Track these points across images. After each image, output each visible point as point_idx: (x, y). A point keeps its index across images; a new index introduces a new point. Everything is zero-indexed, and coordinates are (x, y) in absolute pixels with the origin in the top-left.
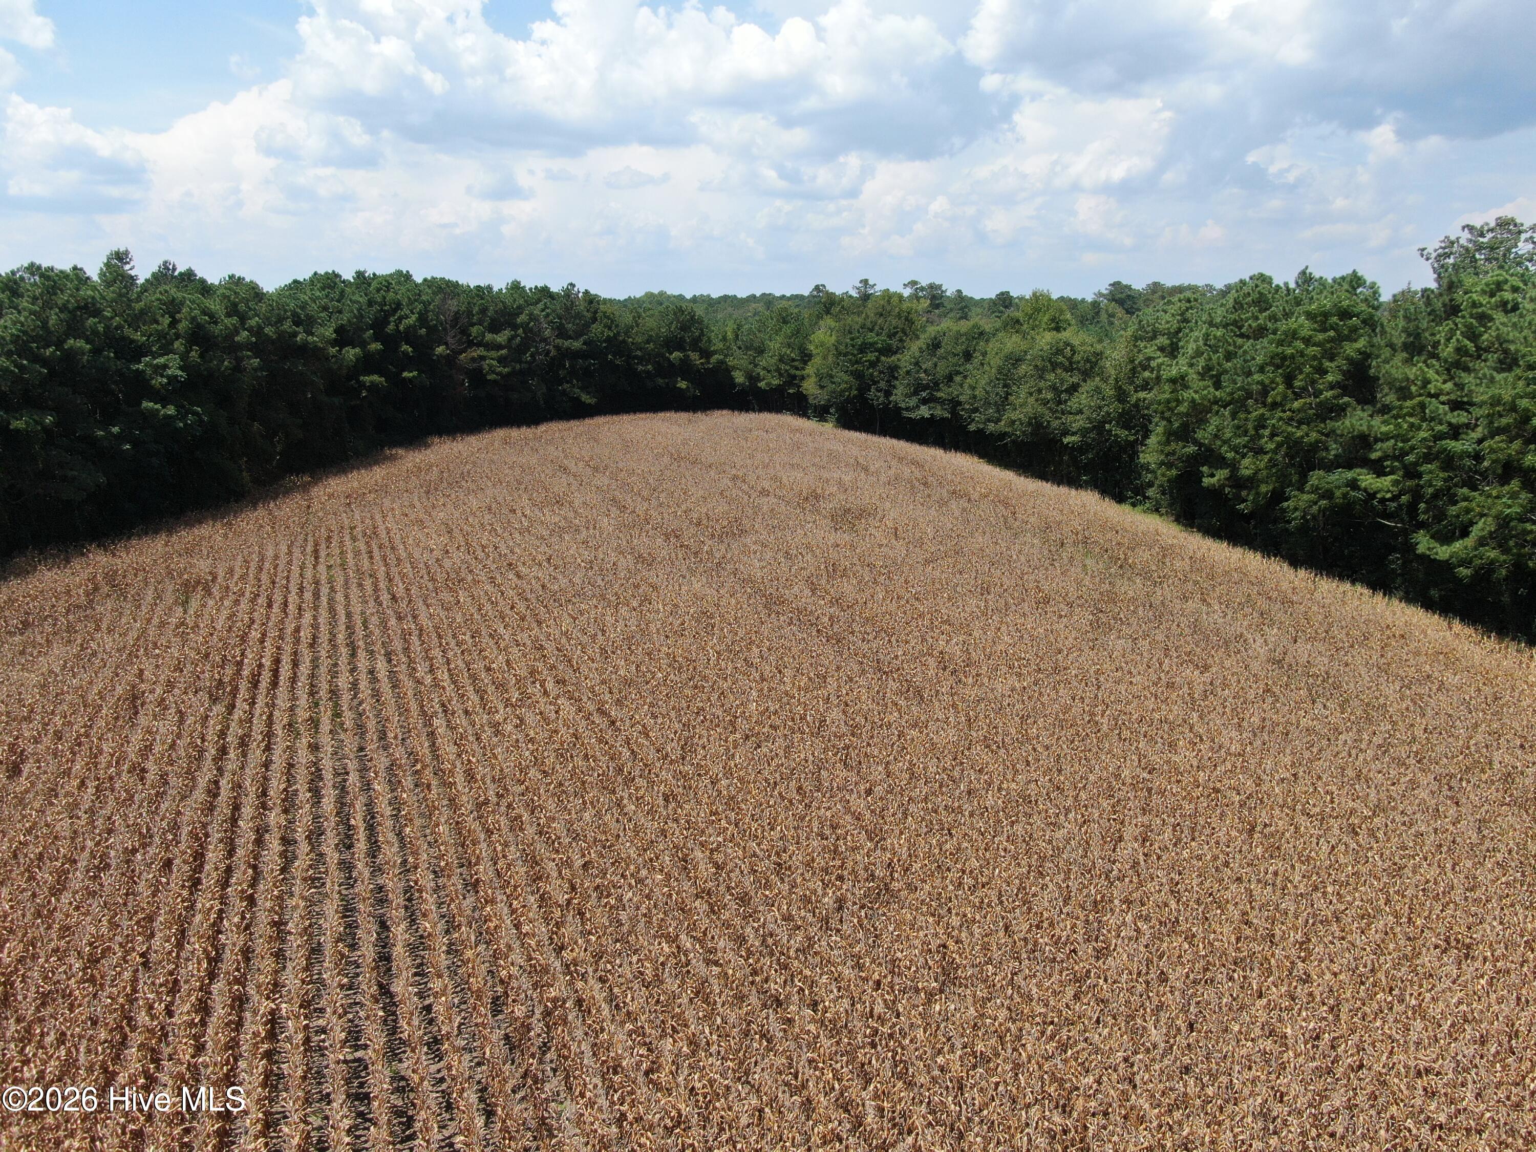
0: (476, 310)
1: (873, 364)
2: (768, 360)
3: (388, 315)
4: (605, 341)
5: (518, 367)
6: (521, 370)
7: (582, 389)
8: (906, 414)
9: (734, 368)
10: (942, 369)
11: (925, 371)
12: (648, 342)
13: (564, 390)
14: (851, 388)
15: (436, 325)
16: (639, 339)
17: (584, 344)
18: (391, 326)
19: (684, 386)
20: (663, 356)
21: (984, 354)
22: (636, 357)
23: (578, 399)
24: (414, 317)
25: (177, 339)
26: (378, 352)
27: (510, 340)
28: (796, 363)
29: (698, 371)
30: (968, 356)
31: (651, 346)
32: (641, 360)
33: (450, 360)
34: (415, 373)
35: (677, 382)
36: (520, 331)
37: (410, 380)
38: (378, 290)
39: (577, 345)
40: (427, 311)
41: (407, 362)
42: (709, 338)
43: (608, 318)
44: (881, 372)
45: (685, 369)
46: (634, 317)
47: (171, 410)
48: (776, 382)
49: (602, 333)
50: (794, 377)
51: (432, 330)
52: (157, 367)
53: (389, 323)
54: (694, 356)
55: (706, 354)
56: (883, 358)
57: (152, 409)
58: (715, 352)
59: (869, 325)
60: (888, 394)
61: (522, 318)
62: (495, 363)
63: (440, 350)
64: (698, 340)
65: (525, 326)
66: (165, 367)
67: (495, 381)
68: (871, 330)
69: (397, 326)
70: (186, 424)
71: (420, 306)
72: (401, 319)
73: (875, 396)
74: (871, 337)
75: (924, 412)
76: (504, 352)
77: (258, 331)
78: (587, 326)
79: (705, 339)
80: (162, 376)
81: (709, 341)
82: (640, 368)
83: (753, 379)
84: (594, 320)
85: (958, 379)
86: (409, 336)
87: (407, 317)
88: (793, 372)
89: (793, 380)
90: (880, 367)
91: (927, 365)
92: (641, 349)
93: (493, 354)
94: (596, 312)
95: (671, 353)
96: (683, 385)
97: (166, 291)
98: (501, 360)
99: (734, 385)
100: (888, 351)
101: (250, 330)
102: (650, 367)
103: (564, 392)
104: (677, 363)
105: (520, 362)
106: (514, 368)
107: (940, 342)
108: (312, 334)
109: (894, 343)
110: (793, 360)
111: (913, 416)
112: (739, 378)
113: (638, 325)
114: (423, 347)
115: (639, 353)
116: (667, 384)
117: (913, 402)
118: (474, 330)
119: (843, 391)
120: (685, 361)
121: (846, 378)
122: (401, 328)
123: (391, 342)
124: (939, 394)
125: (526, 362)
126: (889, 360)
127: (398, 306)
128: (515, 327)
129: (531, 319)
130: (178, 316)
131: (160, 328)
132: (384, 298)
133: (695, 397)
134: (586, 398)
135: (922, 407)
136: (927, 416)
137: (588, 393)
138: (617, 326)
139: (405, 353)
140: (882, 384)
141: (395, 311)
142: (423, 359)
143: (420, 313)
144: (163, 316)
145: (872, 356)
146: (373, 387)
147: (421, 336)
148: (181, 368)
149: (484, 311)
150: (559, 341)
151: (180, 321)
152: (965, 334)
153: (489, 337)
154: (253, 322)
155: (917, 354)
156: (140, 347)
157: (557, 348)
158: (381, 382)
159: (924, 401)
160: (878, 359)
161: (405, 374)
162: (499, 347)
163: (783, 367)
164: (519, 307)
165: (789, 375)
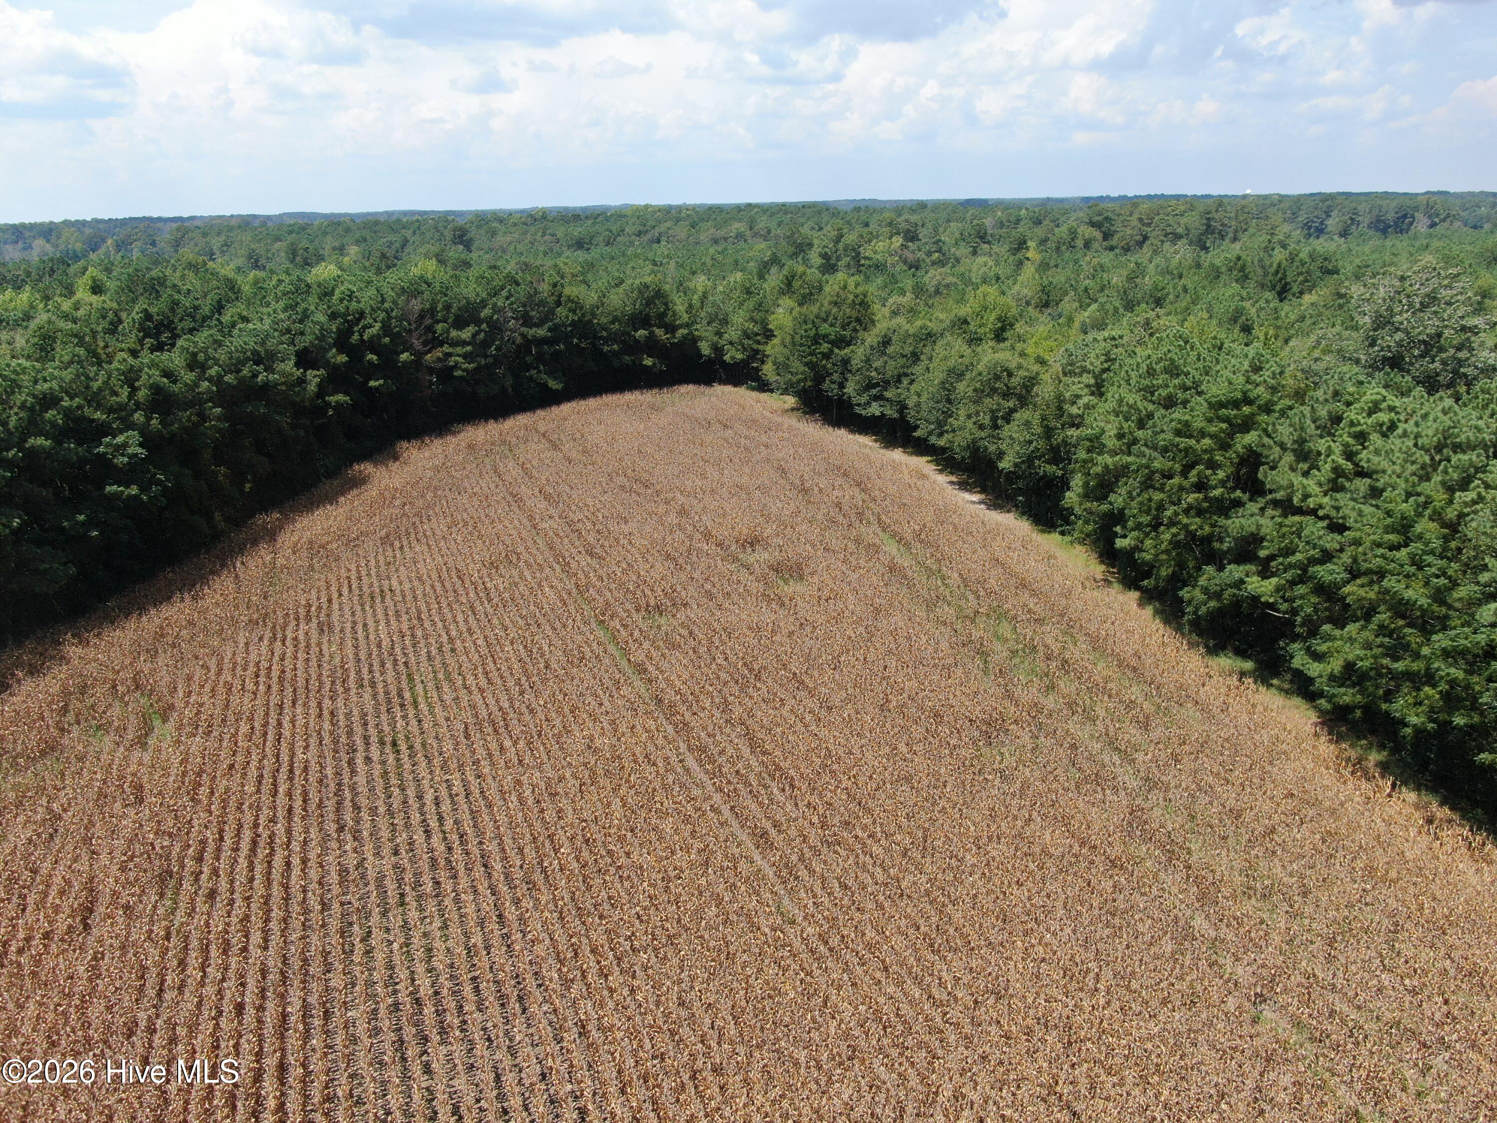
0: (440, 307)
1: (827, 356)
2: (732, 333)
3: (351, 325)
4: (570, 325)
5: (483, 362)
6: (486, 364)
7: (550, 373)
8: (858, 410)
9: (700, 338)
10: (892, 368)
11: (876, 369)
12: (613, 322)
13: (531, 377)
14: (805, 379)
15: (399, 332)
16: (604, 320)
17: (550, 330)
18: (356, 337)
19: (650, 364)
20: (629, 334)
21: (930, 359)
22: (601, 338)
23: (545, 385)
24: (378, 326)
25: (135, 411)
26: (344, 364)
27: (474, 335)
28: (759, 338)
29: (665, 345)
30: (916, 357)
31: (617, 325)
32: (606, 340)
33: (417, 363)
34: (381, 382)
35: (642, 360)
36: (484, 326)
37: (377, 389)
38: (342, 300)
39: (541, 332)
40: (390, 318)
41: (372, 371)
42: (674, 312)
43: (572, 301)
44: (834, 364)
45: (652, 346)
46: (599, 297)
47: (134, 490)
48: (739, 356)
49: (567, 317)
50: (757, 352)
51: (395, 337)
52: (117, 448)
53: (353, 333)
54: (659, 332)
55: (671, 329)
56: (836, 351)
57: (116, 493)
58: (680, 326)
59: (823, 315)
60: (842, 386)
61: (486, 312)
62: (460, 359)
63: (404, 356)
64: (663, 315)
65: (489, 320)
66: (125, 445)
67: (462, 377)
68: (825, 321)
69: (361, 335)
70: (150, 498)
71: (383, 315)
72: (365, 328)
73: (829, 387)
74: (825, 328)
75: (875, 409)
76: (469, 348)
77: (217, 381)
78: (552, 312)
79: (670, 313)
80: (123, 455)
81: (674, 314)
82: (606, 348)
83: (718, 350)
84: (558, 303)
85: (905, 381)
86: (373, 345)
87: (371, 327)
88: (755, 346)
89: (756, 355)
90: (834, 359)
91: (877, 364)
92: (605, 329)
93: (459, 350)
94: (560, 296)
95: (636, 330)
96: (648, 362)
97: (125, 360)
98: (465, 356)
99: (701, 356)
100: (842, 342)
101: (210, 380)
102: (615, 347)
103: (531, 378)
104: (642, 340)
105: (486, 356)
106: (479, 363)
107: (890, 339)
108: (273, 372)
109: (847, 333)
110: (757, 334)
111: (863, 413)
112: (705, 348)
113: (603, 304)
114: (388, 355)
115: (605, 334)
116: (633, 361)
117: (864, 399)
118: (439, 327)
119: (799, 381)
120: (651, 337)
121: (802, 368)
122: (365, 337)
123: (355, 352)
124: (888, 394)
125: (492, 356)
126: (843, 353)
127: (362, 314)
128: (478, 322)
129: (495, 312)
130: (137, 384)
131: (119, 400)
132: (348, 308)
133: (661, 371)
134: (553, 384)
135: (874, 404)
136: (878, 413)
137: (555, 379)
138: (581, 308)
139: (370, 363)
140: (836, 377)
141: (359, 320)
142: (388, 366)
143: (383, 322)
144: (122, 387)
145: (825, 347)
146: (339, 406)
147: (385, 345)
148: (141, 445)
149: (448, 307)
150: (524, 330)
151: (139, 389)
152: (914, 335)
153: (454, 333)
154: (213, 371)
155: (868, 351)
156: (102, 425)
157: (523, 336)
158: (346, 402)
159: (876, 398)
160: (831, 351)
161: (372, 383)
162: (464, 343)
163: (746, 342)
164: (482, 301)
165: (753, 349)
